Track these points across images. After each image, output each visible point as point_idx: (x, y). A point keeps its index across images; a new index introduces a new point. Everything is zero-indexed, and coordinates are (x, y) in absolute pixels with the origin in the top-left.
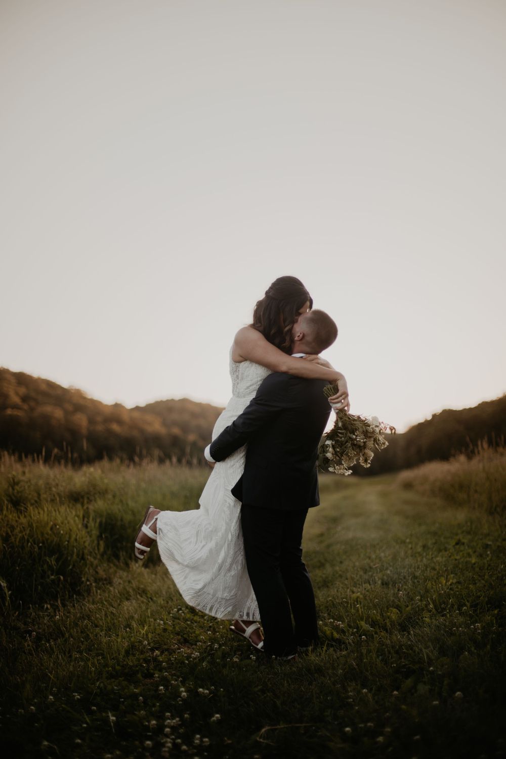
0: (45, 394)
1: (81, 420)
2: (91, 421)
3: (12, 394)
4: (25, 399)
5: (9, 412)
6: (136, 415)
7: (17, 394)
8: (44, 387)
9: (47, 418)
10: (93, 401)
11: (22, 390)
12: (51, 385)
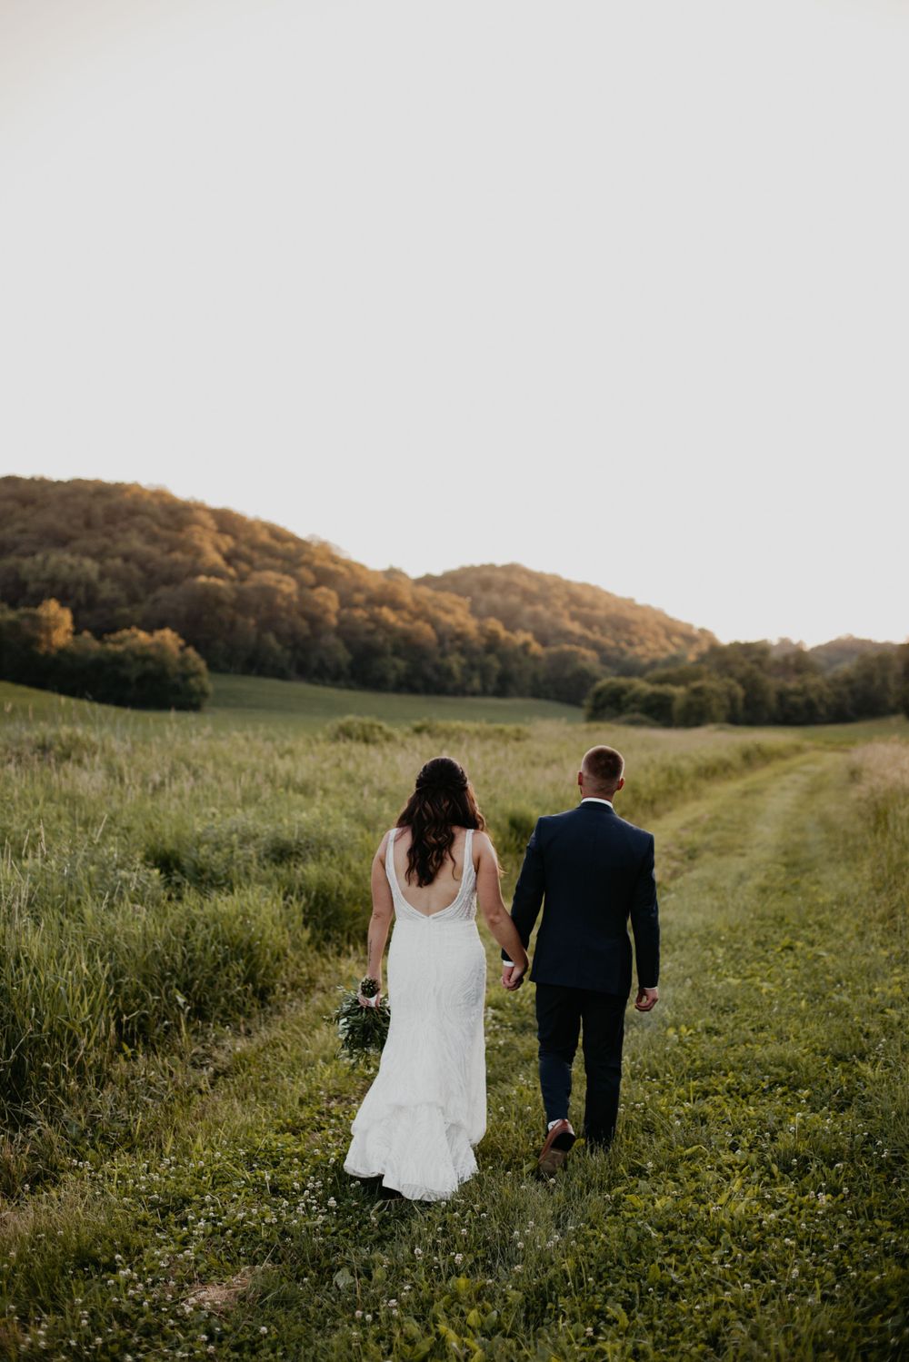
0: (267, 550)
1: (327, 598)
2: (345, 602)
3: (208, 547)
4: (230, 558)
5: (202, 579)
6: (426, 591)
7: (218, 549)
8: (264, 537)
9: (268, 593)
10: (349, 565)
11: (227, 542)
12: (277, 534)
